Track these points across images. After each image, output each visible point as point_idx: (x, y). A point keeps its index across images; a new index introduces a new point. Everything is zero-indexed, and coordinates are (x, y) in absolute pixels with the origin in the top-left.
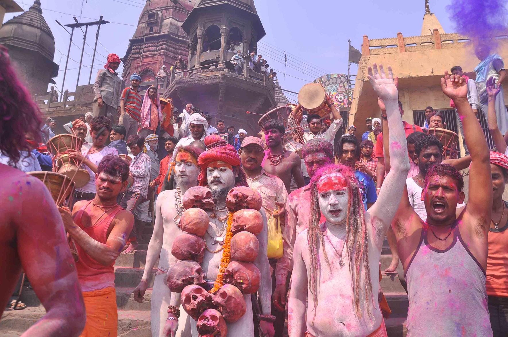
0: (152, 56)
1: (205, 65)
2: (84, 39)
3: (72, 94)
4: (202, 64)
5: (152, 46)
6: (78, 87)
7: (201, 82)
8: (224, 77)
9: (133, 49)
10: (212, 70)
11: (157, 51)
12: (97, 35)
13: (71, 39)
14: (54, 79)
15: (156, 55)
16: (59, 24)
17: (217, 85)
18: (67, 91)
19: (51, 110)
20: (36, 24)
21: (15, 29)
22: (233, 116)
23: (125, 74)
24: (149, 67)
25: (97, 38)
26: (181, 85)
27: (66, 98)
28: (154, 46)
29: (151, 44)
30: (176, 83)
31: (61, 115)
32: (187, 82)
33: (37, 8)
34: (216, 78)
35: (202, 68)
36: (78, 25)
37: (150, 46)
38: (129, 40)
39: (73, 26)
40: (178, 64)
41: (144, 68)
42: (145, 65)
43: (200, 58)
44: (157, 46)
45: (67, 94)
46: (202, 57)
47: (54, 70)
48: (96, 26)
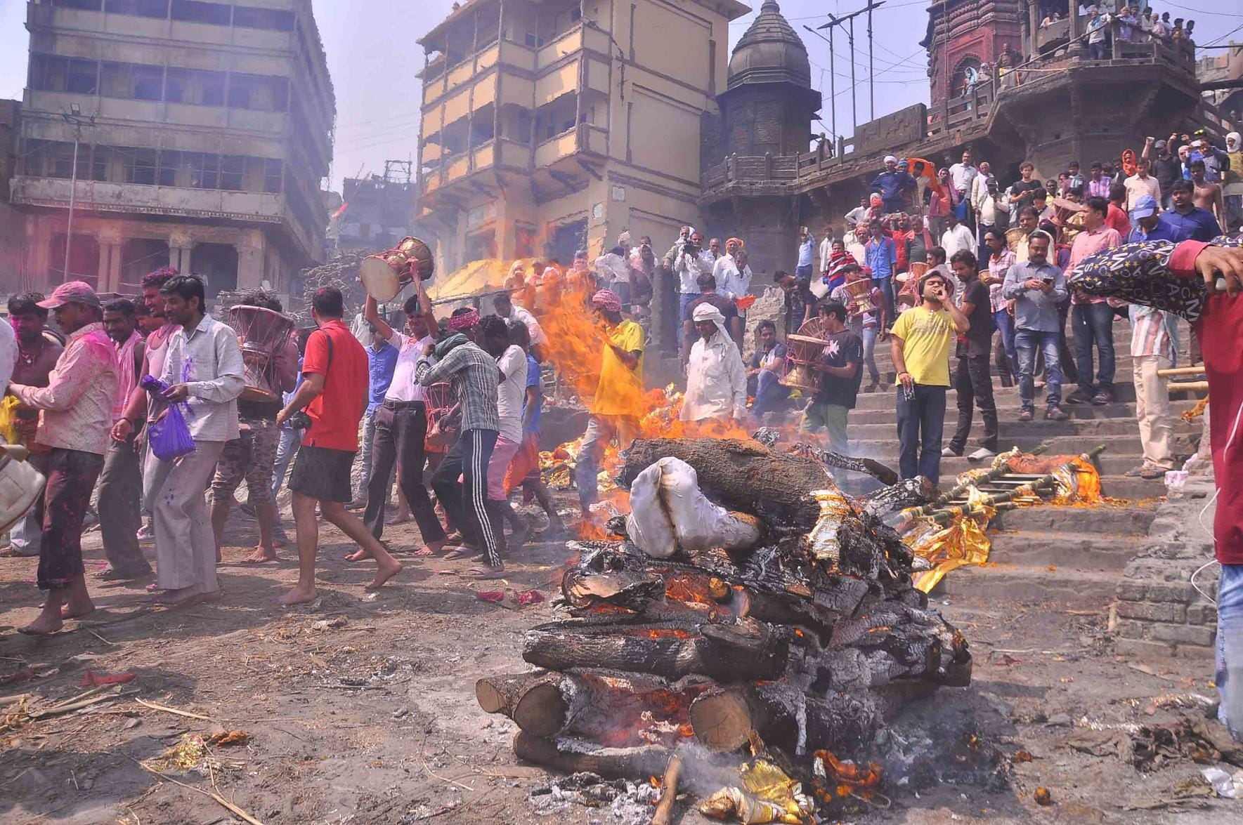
0: (970, 31)
1: (1047, 52)
2: (851, 43)
3: (849, 142)
4: (1042, 50)
5: (968, 11)
6: (856, 129)
7: (1038, 91)
8: (1074, 72)
9: (937, 25)
10: (1059, 59)
11: (978, 18)
12: (870, 31)
13: (831, 49)
14: (817, 113)
15: (978, 26)
16: (810, 30)
17: (1064, 89)
18: (841, 138)
19: (824, 173)
20: (775, 35)
21: (751, 56)
22: (1105, 130)
23: (933, 71)
24: (970, 52)
25: (870, 36)
26: (1008, 101)
27: (841, 149)
28: (972, 10)
29: (966, 8)
30: (999, 100)
31: (839, 179)
32: (1015, 94)
33: (771, 7)
34: (1061, 76)
35: (1044, 59)
36: (836, 22)
37: (965, 12)
38: (928, 10)
39: (830, 25)
40: (1005, 58)
41: (960, 56)
42: (962, 50)
43: (1036, 40)
44: (978, 8)
45: (843, 142)
46: (1040, 38)
47: (815, 100)
48: (865, 15)
